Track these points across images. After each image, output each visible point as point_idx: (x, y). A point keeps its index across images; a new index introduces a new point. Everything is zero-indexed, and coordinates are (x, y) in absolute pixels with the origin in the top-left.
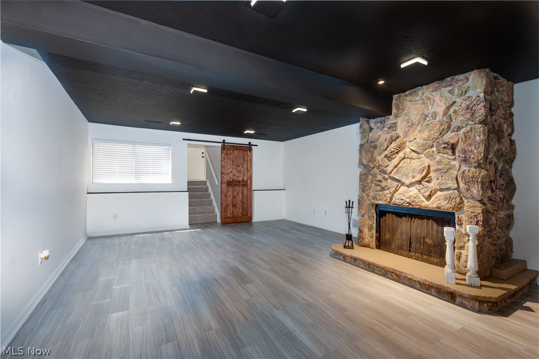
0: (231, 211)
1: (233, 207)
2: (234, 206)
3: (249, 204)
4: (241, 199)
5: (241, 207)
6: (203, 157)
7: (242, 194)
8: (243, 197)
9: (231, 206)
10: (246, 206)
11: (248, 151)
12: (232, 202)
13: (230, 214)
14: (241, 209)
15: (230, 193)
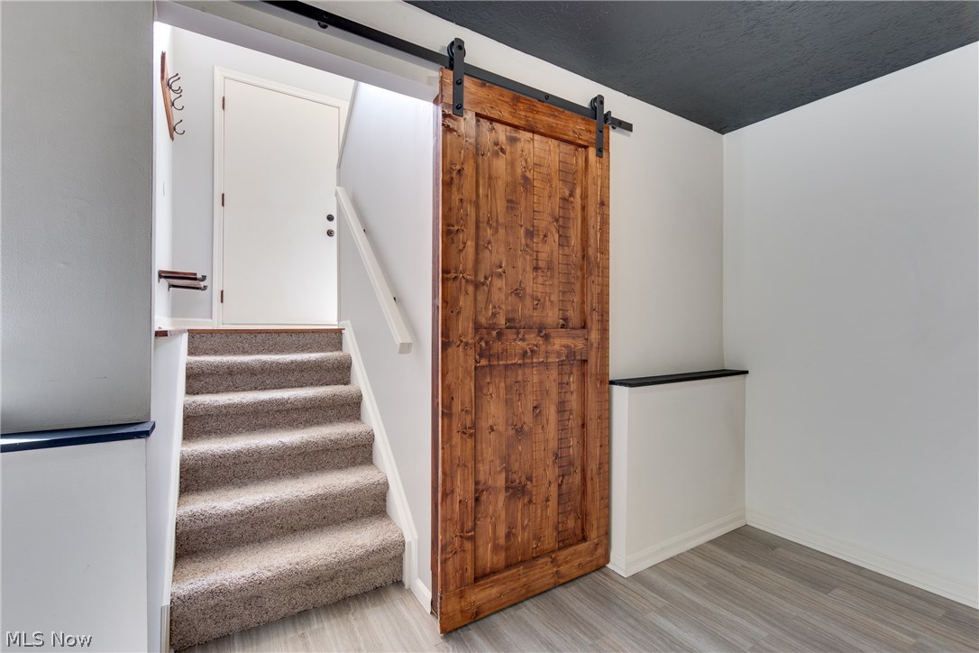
0: (502, 531)
1: (509, 499)
2: (516, 490)
3: (593, 466)
4: (553, 444)
5: (554, 490)
6: (330, 233)
7: (562, 408)
8: (562, 427)
9: (502, 497)
10: (577, 478)
11: (592, 152)
12: (507, 470)
13: (496, 548)
14: (553, 503)
15: (494, 412)
